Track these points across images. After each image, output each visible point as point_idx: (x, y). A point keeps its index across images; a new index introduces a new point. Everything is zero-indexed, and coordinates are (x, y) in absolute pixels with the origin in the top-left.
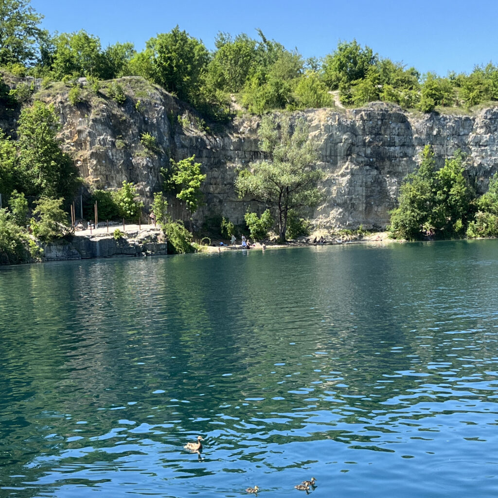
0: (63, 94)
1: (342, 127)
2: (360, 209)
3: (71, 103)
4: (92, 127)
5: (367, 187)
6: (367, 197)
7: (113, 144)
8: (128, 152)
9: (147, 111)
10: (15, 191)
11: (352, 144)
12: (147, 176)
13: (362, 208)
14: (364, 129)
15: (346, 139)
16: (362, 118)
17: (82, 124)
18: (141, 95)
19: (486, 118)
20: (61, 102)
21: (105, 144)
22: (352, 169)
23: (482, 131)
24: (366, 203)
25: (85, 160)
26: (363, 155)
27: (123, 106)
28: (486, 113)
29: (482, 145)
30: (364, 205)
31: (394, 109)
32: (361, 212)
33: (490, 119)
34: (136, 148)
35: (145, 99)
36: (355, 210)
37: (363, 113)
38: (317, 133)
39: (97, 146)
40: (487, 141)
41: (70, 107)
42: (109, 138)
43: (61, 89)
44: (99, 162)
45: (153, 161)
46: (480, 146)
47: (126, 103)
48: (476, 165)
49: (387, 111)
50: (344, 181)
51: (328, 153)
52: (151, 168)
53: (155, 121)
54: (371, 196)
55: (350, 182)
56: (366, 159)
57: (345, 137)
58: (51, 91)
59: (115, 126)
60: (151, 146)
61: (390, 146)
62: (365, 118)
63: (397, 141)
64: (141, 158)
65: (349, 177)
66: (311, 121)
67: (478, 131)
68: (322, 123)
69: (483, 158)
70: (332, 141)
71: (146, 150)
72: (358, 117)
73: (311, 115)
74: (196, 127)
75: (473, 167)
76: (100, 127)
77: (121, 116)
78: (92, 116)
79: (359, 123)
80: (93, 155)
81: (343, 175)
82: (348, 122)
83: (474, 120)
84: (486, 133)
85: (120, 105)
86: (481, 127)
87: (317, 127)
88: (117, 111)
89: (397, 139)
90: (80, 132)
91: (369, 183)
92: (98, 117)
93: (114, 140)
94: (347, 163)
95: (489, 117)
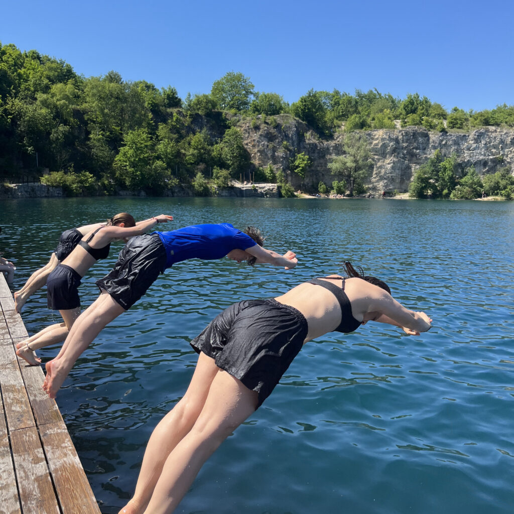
0: (249, 123)
1: (391, 139)
2: (397, 181)
3: (252, 127)
4: (259, 138)
5: (402, 170)
6: (401, 175)
7: (268, 146)
8: (274, 150)
9: (287, 131)
10: (215, 166)
11: (396, 148)
12: (282, 161)
13: (398, 181)
14: (403, 140)
15: (392, 146)
16: (402, 134)
17: (256, 136)
18: (285, 123)
19: (475, 135)
20: (248, 127)
21: (263, 147)
22: (394, 161)
23: (472, 142)
24: (401, 179)
25: (255, 154)
26: (402, 154)
27: (276, 128)
28: (476, 132)
29: (471, 150)
30: (400, 180)
31: (421, 130)
32: (398, 183)
33: (478, 136)
34: (279, 148)
35: (287, 125)
36: (394, 182)
37: (403, 132)
38: (377, 142)
39: (261, 147)
40: (474, 148)
41: (252, 129)
42: (266, 143)
43: (249, 120)
44: (261, 155)
45: (286, 154)
46: (470, 150)
47: (278, 126)
48: (466, 161)
49: (417, 131)
50: (389, 166)
51: (382, 152)
52: (285, 158)
53: (290, 135)
54: (404, 175)
55: (393, 168)
57: (392, 144)
58: (245, 121)
59: (270, 138)
60: (286, 148)
61: (417, 149)
62: (404, 134)
63: (421, 147)
64: (280, 153)
65: (392, 164)
66: (375, 135)
67: (470, 142)
68: (380, 137)
69: (471, 157)
70: (385, 146)
71: (284, 149)
72: (400, 134)
73: (375, 132)
74: (314, 138)
75: (464, 162)
76: (262, 138)
77: (274, 133)
78: (260, 133)
79: (400, 137)
80: (259, 151)
81: (389, 164)
82: (394, 137)
83: (468, 136)
84: (474, 143)
85: (274, 128)
86: (472, 140)
87: (377, 139)
88: (272, 131)
90: (254, 140)
91: (403, 168)
92: (262, 133)
93: (268, 144)
94: (392, 158)
95: (477, 134)
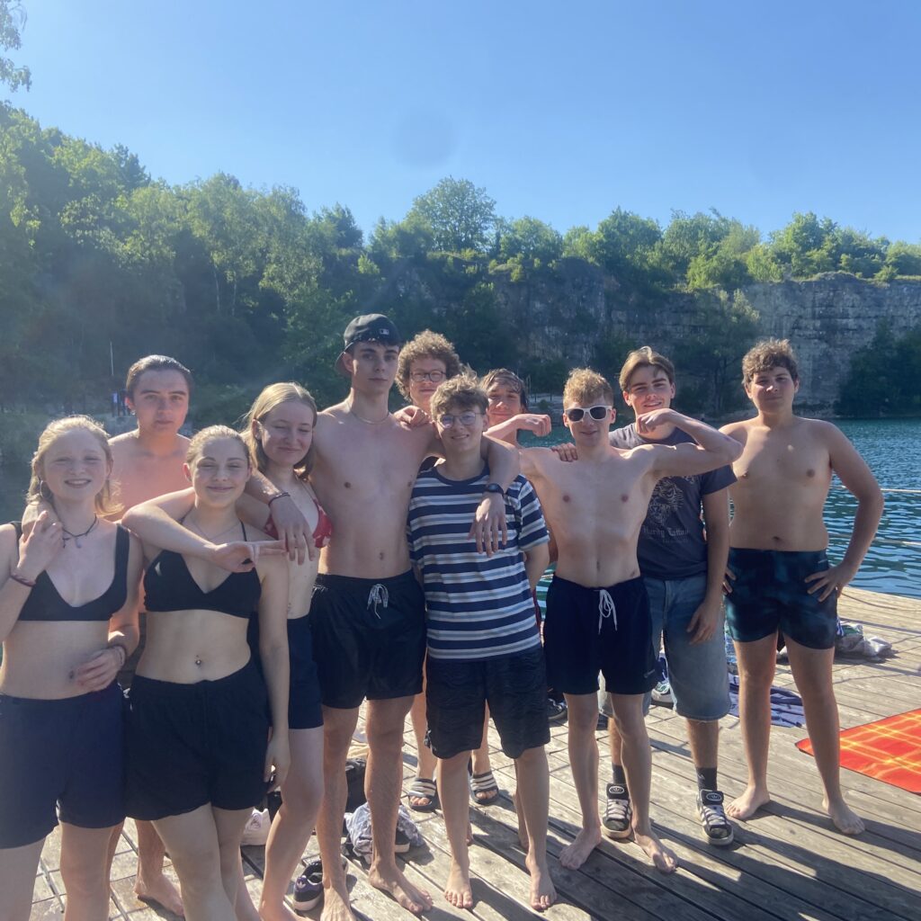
1: (789, 301)
5: (814, 361)
11: (800, 317)
13: (808, 382)
16: (811, 288)
18: (579, 274)
24: (813, 378)
26: (812, 328)
30: (811, 380)
32: (807, 386)
37: (813, 285)
51: (773, 326)
54: (818, 371)
56: (815, 332)
61: (842, 318)
62: (815, 289)
74: (635, 303)
79: (808, 295)
89: (851, 311)
